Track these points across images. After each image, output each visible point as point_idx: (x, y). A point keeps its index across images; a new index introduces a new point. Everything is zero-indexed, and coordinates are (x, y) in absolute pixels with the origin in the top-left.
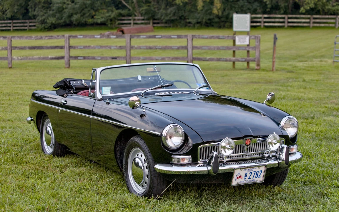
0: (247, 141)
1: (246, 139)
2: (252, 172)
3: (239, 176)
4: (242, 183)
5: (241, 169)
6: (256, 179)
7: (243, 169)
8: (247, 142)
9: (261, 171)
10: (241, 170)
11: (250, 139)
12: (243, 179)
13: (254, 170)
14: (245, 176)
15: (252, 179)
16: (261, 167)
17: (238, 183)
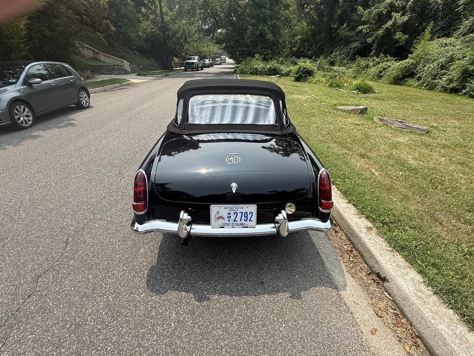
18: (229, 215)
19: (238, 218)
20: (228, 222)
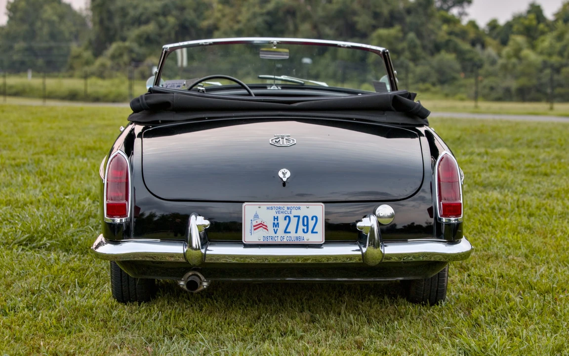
18: (276, 222)
19: (292, 228)
20: (273, 235)
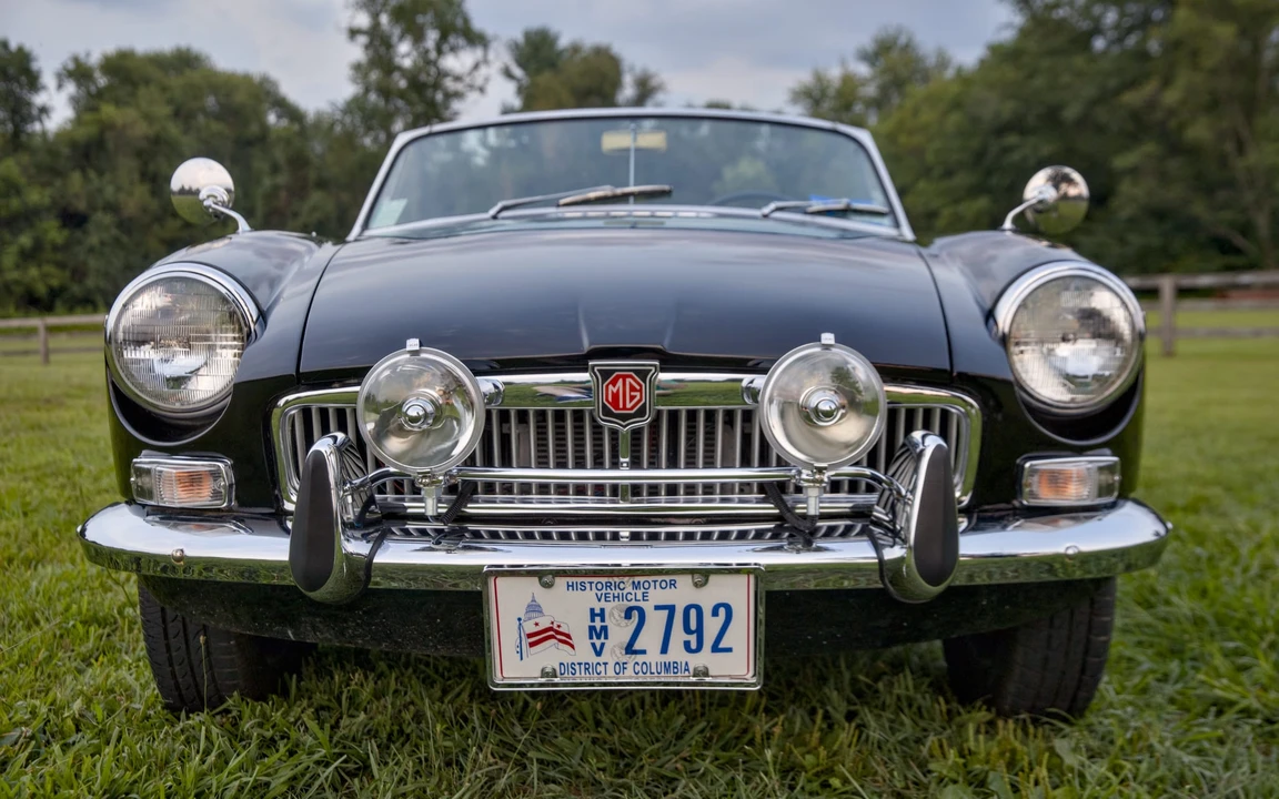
0: (614, 383)
1: (606, 374)
2: (648, 607)
3: (544, 623)
4: (581, 677)
5: (545, 576)
6: (697, 661)
7: (561, 582)
8: (615, 396)
9: (728, 608)
10: (548, 586)
11: (643, 374)
12: (583, 652)
13: (658, 596)
14: (592, 629)
15: (654, 656)
16: (713, 579)
17: (544, 674)
